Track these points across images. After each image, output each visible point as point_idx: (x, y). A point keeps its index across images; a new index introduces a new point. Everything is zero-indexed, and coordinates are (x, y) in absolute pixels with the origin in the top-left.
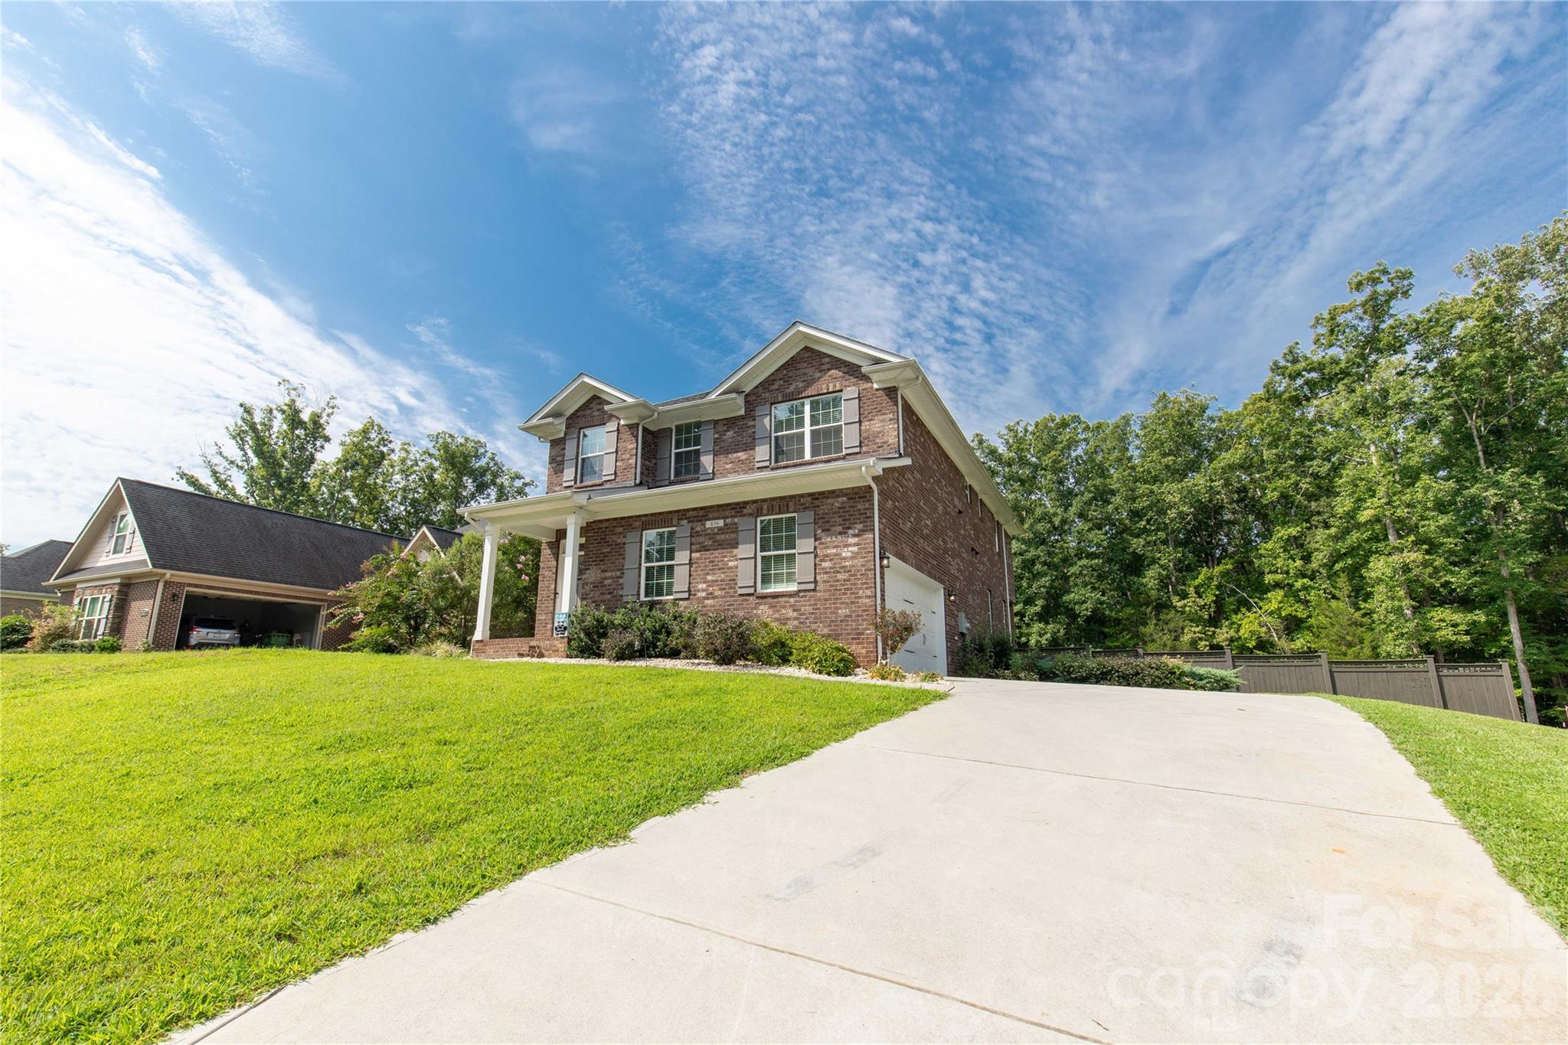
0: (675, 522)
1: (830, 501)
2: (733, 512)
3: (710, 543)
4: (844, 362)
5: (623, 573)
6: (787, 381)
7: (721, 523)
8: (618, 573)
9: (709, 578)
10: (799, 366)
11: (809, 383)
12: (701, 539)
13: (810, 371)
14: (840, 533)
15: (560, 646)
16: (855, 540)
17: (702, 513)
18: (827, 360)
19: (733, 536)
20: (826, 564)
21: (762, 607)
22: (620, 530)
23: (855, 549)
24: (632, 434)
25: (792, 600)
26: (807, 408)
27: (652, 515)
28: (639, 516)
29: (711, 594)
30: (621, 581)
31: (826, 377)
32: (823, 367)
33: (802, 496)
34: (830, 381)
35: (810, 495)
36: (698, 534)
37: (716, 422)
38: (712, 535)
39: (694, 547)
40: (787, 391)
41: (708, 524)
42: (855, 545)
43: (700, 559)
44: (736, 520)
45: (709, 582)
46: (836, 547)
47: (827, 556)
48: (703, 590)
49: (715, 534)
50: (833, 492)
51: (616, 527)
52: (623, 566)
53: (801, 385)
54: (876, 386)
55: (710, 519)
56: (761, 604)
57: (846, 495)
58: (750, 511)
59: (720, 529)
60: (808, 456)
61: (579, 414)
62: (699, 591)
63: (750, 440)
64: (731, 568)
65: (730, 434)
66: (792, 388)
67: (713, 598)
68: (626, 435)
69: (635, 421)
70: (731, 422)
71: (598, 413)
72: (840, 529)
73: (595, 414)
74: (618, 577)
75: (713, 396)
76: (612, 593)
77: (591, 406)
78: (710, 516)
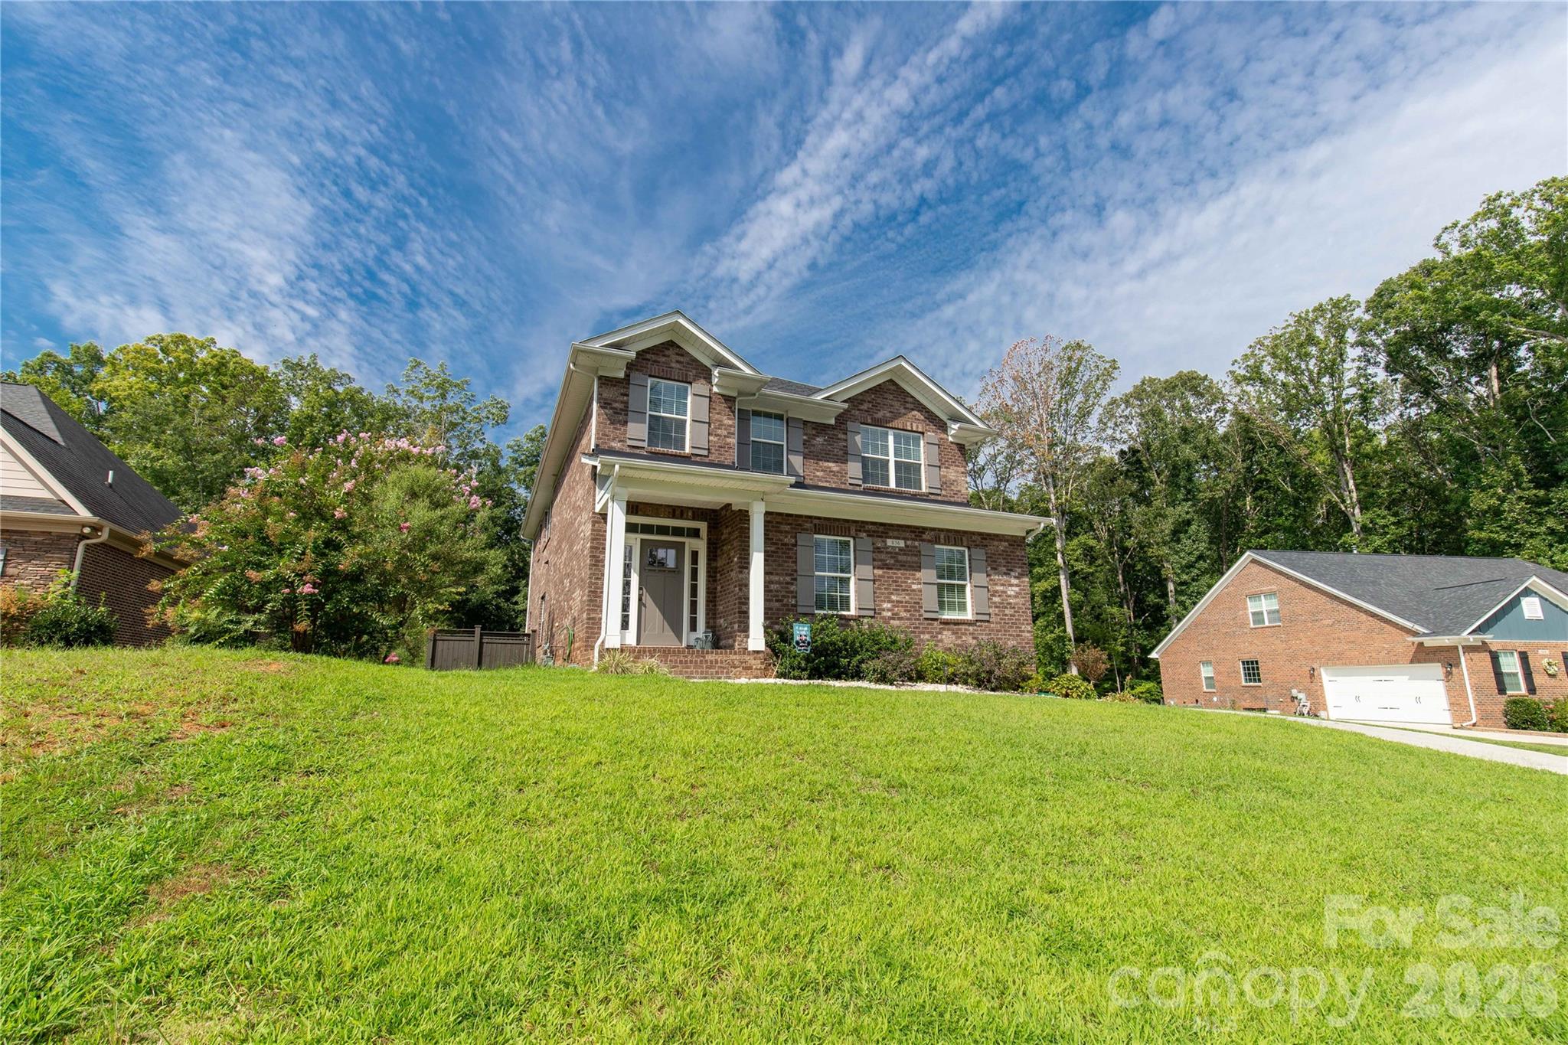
0: (853, 532)
1: (996, 543)
2: (913, 536)
3: (892, 562)
4: (925, 408)
5: (795, 579)
6: (876, 406)
7: (902, 544)
8: (788, 579)
9: (894, 598)
10: (886, 396)
11: (897, 416)
12: (883, 556)
13: (896, 404)
14: (1005, 574)
15: (753, 662)
16: (1015, 581)
17: (881, 529)
18: (910, 400)
19: (915, 559)
20: (996, 599)
21: (945, 632)
22: (787, 528)
23: (1017, 589)
24: (730, 408)
25: (971, 628)
26: (891, 438)
27: (825, 519)
28: (810, 517)
29: (896, 614)
30: (792, 588)
31: (910, 415)
32: (908, 405)
33: (973, 533)
34: (913, 420)
35: (980, 534)
36: (877, 550)
37: (805, 423)
38: (893, 554)
39: (876, 563)
40: (876, 416)
41: (889, 542)
42: (1017, 586)
43: (883, 576)
44: (916, 543)
45: (893, 602)
46: (1003, 585)
47: (996, 592)
48: (888, 610)
49: (896, 553)
50: (997, 536)
51: (781, 523)
52: (796, 571)
53: (888, 415)
54: (950, 439)
55: (890, 538)
56: (944, 629)
57: (1007, 541)
58: (929, 538)
59: (901, 549)
60: (892, 485)
61: (648, 356)
62: (884, 610)
63: (841, 453)
64: (914, 590)
65: (819, 440)
66: (880, 415)
67: (899, 619)
68: (722, 406)
69: (735, 394)
70: (821, 428)
71: (678, 366)
72: (1004, 569)
73: (673, 365)
74: (787, 583)
75: (819, 397)
76: (781, 601)
77: (667, 353)
78: (891, 534)
